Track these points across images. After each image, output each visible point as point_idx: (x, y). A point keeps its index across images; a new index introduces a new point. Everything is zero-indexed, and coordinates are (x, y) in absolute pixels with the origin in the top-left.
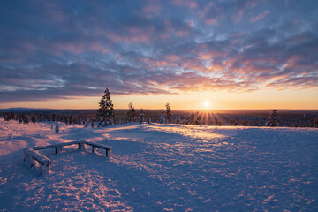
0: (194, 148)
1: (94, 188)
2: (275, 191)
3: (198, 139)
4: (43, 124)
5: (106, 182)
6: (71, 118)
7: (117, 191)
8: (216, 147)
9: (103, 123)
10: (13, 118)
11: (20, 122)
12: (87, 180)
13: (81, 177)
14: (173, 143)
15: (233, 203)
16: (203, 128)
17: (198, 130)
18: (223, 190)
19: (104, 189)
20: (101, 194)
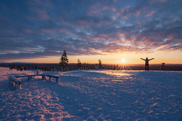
0: (111, 80)
1: (43, 96)
2: (159, 101)
3: (114, 76)
4: (30, 71)
5: (52, 94)
6: (45, 68)
7: (57, 98)
8: (125, 79)
9: (62, 70)
10: (15, 68)
11: (18, 70)
12: (41, 92)
13: (38, 91)
14: (99, 77)
15: (130, 106)
16: (119, 71)
17: (116, 72)
18: (125, 99)
19: (49, 97)
20: (47, 99)
